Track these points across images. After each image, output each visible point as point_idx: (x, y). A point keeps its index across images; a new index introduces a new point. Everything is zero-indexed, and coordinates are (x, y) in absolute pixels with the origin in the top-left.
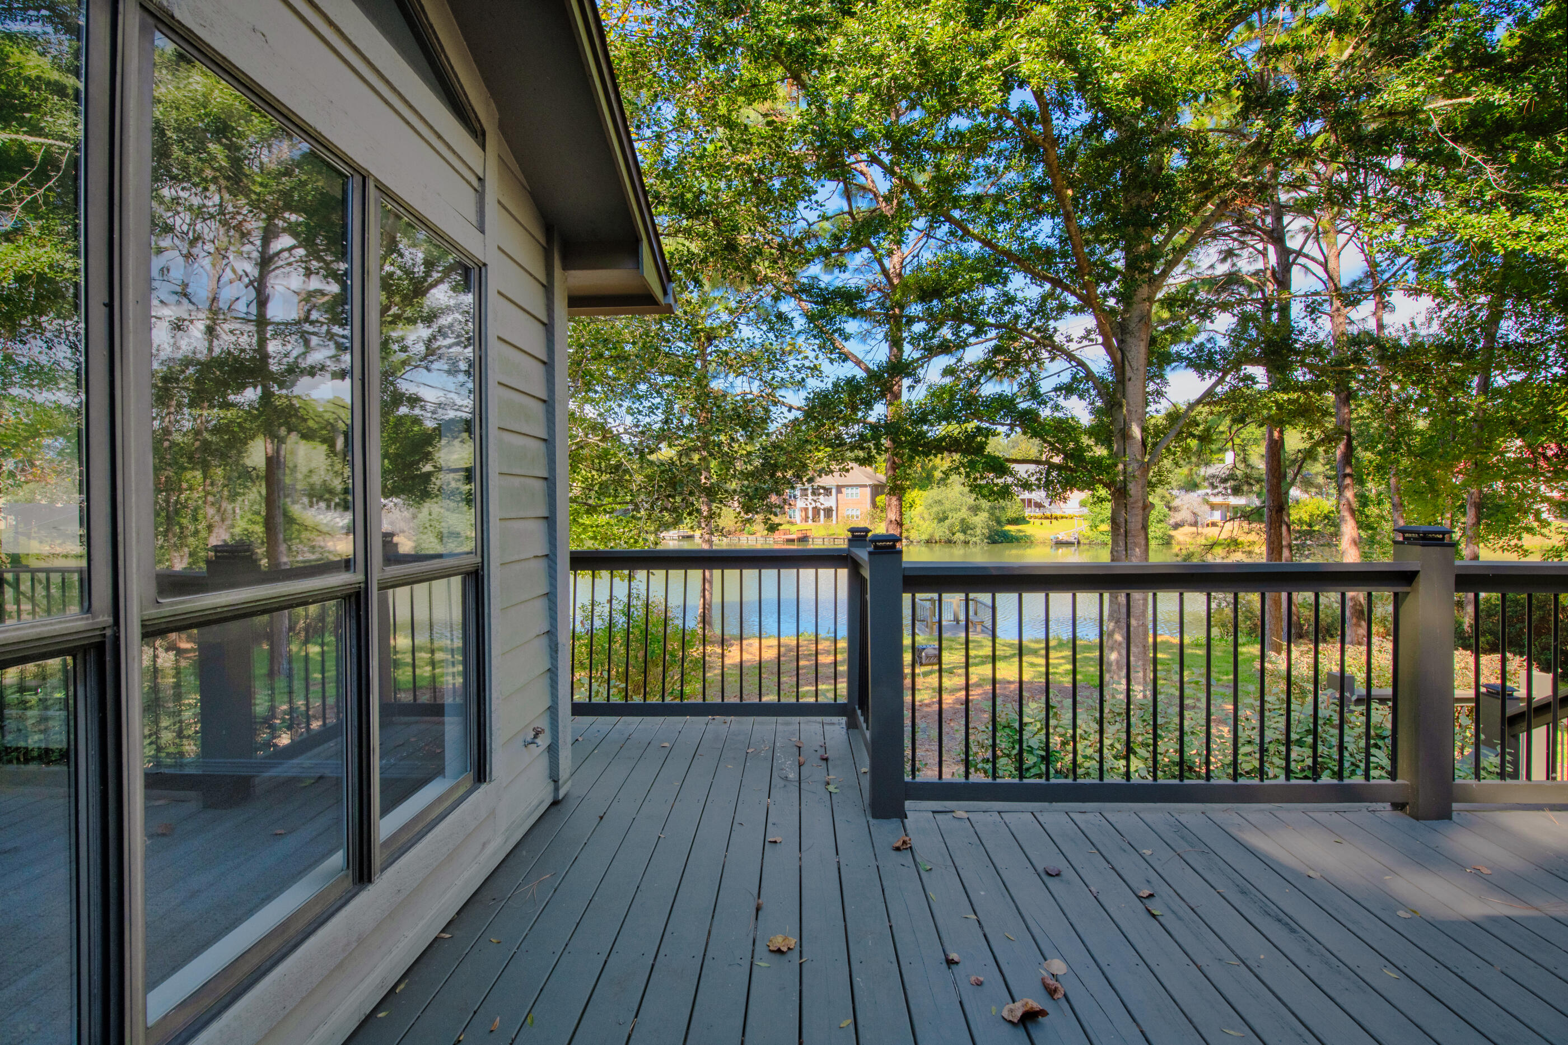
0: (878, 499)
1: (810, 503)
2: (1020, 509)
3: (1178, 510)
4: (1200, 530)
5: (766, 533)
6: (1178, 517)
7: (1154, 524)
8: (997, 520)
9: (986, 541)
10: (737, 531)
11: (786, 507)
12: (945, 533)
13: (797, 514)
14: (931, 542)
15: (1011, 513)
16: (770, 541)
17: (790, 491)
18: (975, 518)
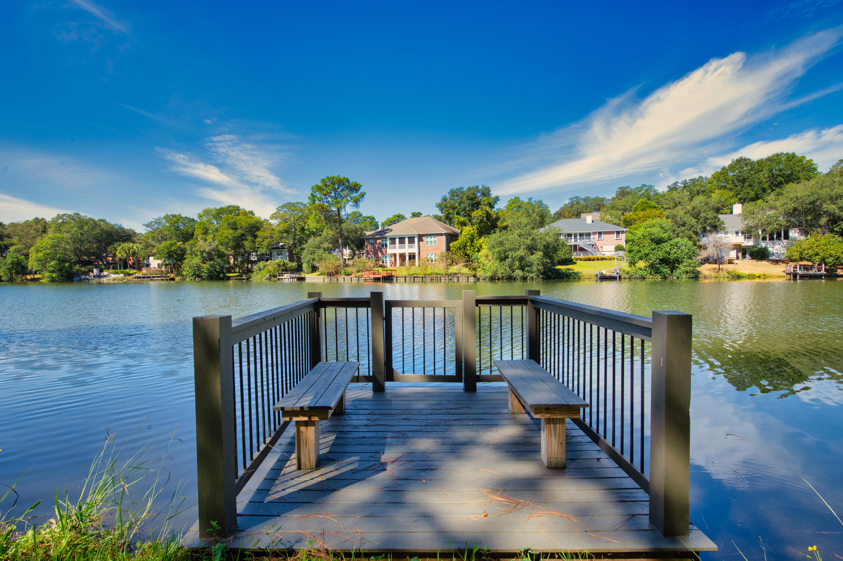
0: (451, 245)
1: (397, 250)
2: (568, 251)
3: (705, 248)
4: (721, 266)
5: (360, 274)
6: (704, 254)
7: (685, 260)
8: (551, 258)
9: (541, 276)
10: (337, 273)
11: (380, 254)
12: (506, 270)
13: (388, 259)
14: (495, 279)
15: (561, 255)
16: (362, 280)
17: (383, 241)
18: (531, 257)
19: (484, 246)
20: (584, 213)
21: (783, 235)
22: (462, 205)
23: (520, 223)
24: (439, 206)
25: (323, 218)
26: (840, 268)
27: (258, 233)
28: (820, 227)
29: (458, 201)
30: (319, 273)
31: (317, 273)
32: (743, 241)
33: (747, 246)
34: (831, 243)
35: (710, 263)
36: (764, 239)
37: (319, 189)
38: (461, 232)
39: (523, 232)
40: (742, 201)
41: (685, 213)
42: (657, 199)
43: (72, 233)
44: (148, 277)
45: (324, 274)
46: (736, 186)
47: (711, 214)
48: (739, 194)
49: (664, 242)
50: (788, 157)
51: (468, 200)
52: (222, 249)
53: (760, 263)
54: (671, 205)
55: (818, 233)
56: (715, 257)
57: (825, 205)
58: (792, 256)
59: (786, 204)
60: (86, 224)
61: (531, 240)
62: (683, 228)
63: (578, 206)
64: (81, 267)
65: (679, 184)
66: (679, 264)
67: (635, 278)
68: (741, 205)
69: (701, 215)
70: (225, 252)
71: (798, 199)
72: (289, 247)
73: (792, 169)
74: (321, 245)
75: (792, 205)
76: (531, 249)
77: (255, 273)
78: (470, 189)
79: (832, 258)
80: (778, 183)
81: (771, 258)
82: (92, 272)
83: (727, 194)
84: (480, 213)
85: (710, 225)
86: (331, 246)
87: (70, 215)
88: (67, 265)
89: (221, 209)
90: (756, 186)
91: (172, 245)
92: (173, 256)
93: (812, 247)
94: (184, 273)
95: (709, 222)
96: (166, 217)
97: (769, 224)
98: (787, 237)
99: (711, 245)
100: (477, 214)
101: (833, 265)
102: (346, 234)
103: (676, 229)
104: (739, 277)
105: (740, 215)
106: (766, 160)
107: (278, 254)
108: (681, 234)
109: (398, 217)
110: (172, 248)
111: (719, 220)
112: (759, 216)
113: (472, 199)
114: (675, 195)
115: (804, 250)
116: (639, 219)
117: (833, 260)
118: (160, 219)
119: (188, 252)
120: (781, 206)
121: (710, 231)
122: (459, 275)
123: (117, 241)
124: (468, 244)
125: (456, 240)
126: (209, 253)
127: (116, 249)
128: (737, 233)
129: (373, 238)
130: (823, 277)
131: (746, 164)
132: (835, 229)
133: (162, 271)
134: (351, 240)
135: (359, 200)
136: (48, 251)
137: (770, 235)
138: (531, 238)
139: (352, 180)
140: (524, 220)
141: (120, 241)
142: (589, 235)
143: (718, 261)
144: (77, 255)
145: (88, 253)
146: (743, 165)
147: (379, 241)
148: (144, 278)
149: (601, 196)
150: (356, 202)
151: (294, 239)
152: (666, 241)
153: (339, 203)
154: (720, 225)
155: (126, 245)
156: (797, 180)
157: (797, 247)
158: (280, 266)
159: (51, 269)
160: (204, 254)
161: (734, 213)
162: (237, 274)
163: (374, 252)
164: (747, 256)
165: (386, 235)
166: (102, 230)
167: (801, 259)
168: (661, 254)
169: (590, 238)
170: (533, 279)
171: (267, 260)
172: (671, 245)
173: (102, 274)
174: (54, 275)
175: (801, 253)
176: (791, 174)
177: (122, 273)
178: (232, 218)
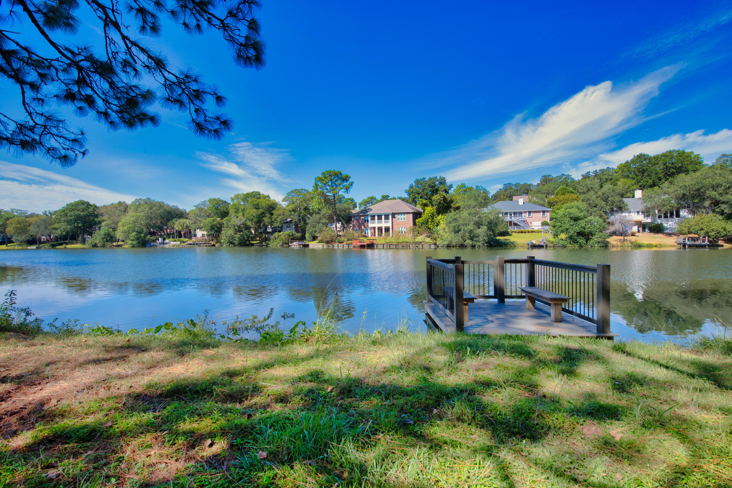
0: (417, 221)
1: (376, 224)
2: (506, 226)
3: (613, 224)
4: (626, 238)
5: (349, 242)
6: (612, 229)
7: (597, 233)
8: (493, 231)
9: (486, 244)
10: (332, 241)
11: (363, 227)
12: (459, 240)
13: (369, 231)
14: (450, 246)
15: (500, 229)
16: (351, 247)
17: (365, 217)
18: (478, 230)
19: (441, 222)
20: (516, 195)
21: (675, 214)
22: (425, 191)
23: (470, 205)
24: (407, 192)
25: (323, 201)
26: (720, 240)
27: (274, 212)
28: (705, 208)
29: (422, 188)
30: (318, 241)
31: (317, 241)
32: (643, 219)
33: (646, 222)
34: (713, 221)
35: (617, 235)
36: (660, 217)
37: (320, 180)
38: (424, 212)
39: (472, 212)
40: (642, 188)
41: (597, 198)
42: (574, 185)
43: (146, 212)
44: (197, 244)
45: (323, 242)
46: (637, 176)
47: (617, 198)
48: (640, 182)
49: (580, 220)
50: (679, 154)
51: (430, 187)
52: (249, 223)
53: (656, 235)
54: (585, 189)
55: (703, 212)
56: (621, 231)
57: (708, 192)
58: (682, 231)
59: (677, 191)
60: (155, 206)
61: (478, 218)
62: (595, 209)
63: (511, 191)
64: (151, 236)
65: (591, 173)
66: (592, 235)
67: (558, 247)
68: (641, 191)
69: (609, 199)
70: (251, 225)
71: (686, 187)
72: (296, 222)
73: (682, 163)
74: (321, 221)
75: (682, 192)
76: (478, 225)
77: (272, 241)
78: (430, 179)
79: (715, 232)
80: (671, 174)
81: (666, 232)
82: (158, 240)
83: (630, 182)
84: (439, 197)
85: (616, 206)
86: (327, 221)
87: (144, 200)
88: (143, 235)
89: (248, 194)
90: (653, 176)
91: (214, 221)
92: (214, 229)
93: (697, 224)
94: (222, 241)
95: (615, 204)
96: (210, 200)
97: (664, 205)
98: (678, 215)
99: (618, 222)
100: (436, 198)
101: (715, 238)
102: (338, 212)
103: (590, 209)
104: (640, 246)
105: (640, 199)
106: (661, 155)
107: (287, 227)
108: (593, 214)
109: (372, 198)
110: (214, 223)
111: (623, 203)
112: (656, 199)
113: (433, 187)
114: (588, 182)
115: (691, 226)
116: (560, 201)
117: (715, 234)
118: (205, 202)
119: (225, 225)
120: (672, 192)
121: (616, 211)
122: (423, 243)
123: (174, 218)
124: (430, 220)
125: (420, 217)
126: (239, 227)
127: (174, 224)
128: (638, 212)
129: (358, 215)
130: (707, 247)
131: (645, 159)
132: (716, 210)
133: (206, 240)
134: (342, 217)
135: (349, 188)
136: (130, 225)
137: (664, 214)
138: (478, 216)
139: (344, 173)
140: (473, 203)
141: (176, 218)
142: (521, 213)
143: (623, 234)
144: (148, 228)
145: (154, 226)
146: (642, 159)
147: (362, 218)
148: (194, 244)
149: (529, 183)
150: (347, 189)
151: (299, 216)
152: (582, 219)
153: (334, 190)
154: (624, 207)
155: (182, 221)
156: (687, 172)
157: (686, 224)
158: (289, 236)
159: (132, 238)
160: (236, 227)
161: (636, 197)
162: (258, 242)
163: (358, 226)
164: (646, 230)
165: (368, 213)
166: (165, 210)
167: (690, 233)
168: (578, 229)
169: (522, 216)
170: (480, 247)
171: (280, 231)
172: (586, 222)
173: (165, 242)
174: (134, 243)
175: (689, 228)
176: (682, 167)
177: (179, 241)
178: (256, 201)
